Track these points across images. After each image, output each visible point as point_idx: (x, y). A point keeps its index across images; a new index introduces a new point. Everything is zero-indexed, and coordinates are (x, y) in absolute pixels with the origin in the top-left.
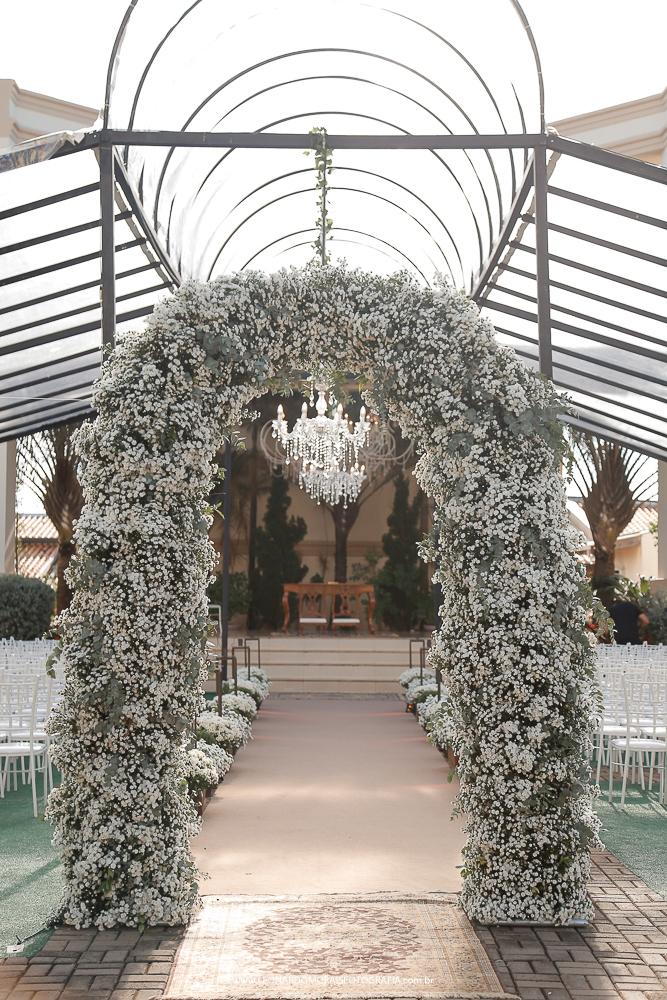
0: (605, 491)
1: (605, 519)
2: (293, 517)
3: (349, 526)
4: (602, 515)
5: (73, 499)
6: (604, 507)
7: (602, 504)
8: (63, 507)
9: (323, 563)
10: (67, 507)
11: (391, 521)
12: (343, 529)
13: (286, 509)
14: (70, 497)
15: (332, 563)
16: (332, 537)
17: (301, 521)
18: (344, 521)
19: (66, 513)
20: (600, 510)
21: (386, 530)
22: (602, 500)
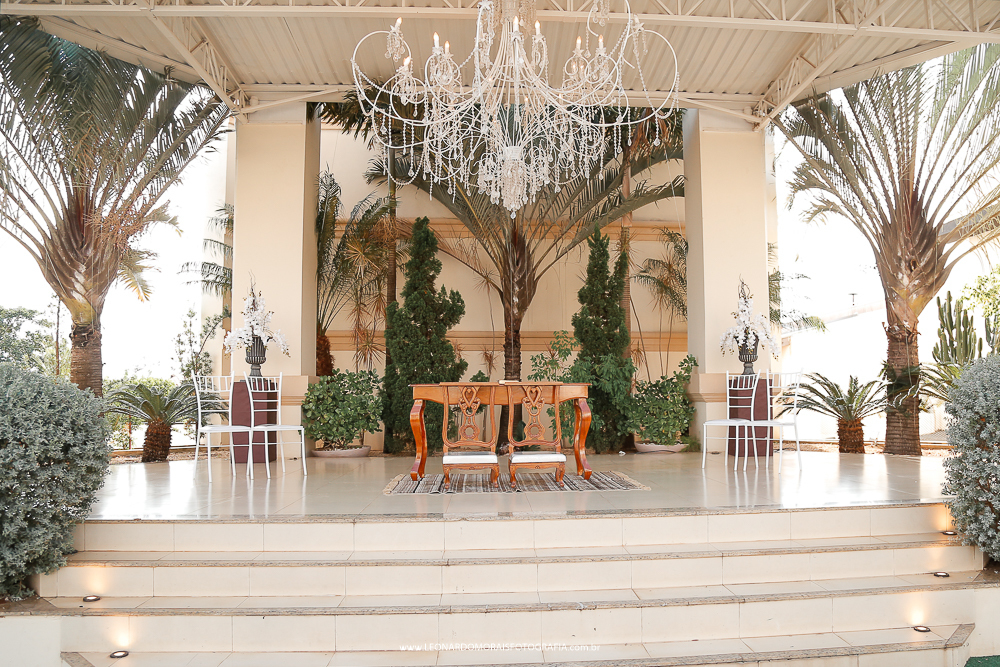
0: (903, 243)
1: (906, 281)
2: (443, 289)
3: (523, 307)
4: (900, 275)
5: (95, 256)
6: (903, 264)
7: (900, 259)
8: (76, 267)
9: (489, 359)
10: (83, 268)
11: (583, 297)
12: (516, 311)
13: (433, 277)
14: (90, 253)
15: (500, 358)
16: (500, 327)
17: (456, 296)
18: (516, 300)
19: (81, 278)
20: (898, 269)
21: (576, 307)
22: (899, 254)
